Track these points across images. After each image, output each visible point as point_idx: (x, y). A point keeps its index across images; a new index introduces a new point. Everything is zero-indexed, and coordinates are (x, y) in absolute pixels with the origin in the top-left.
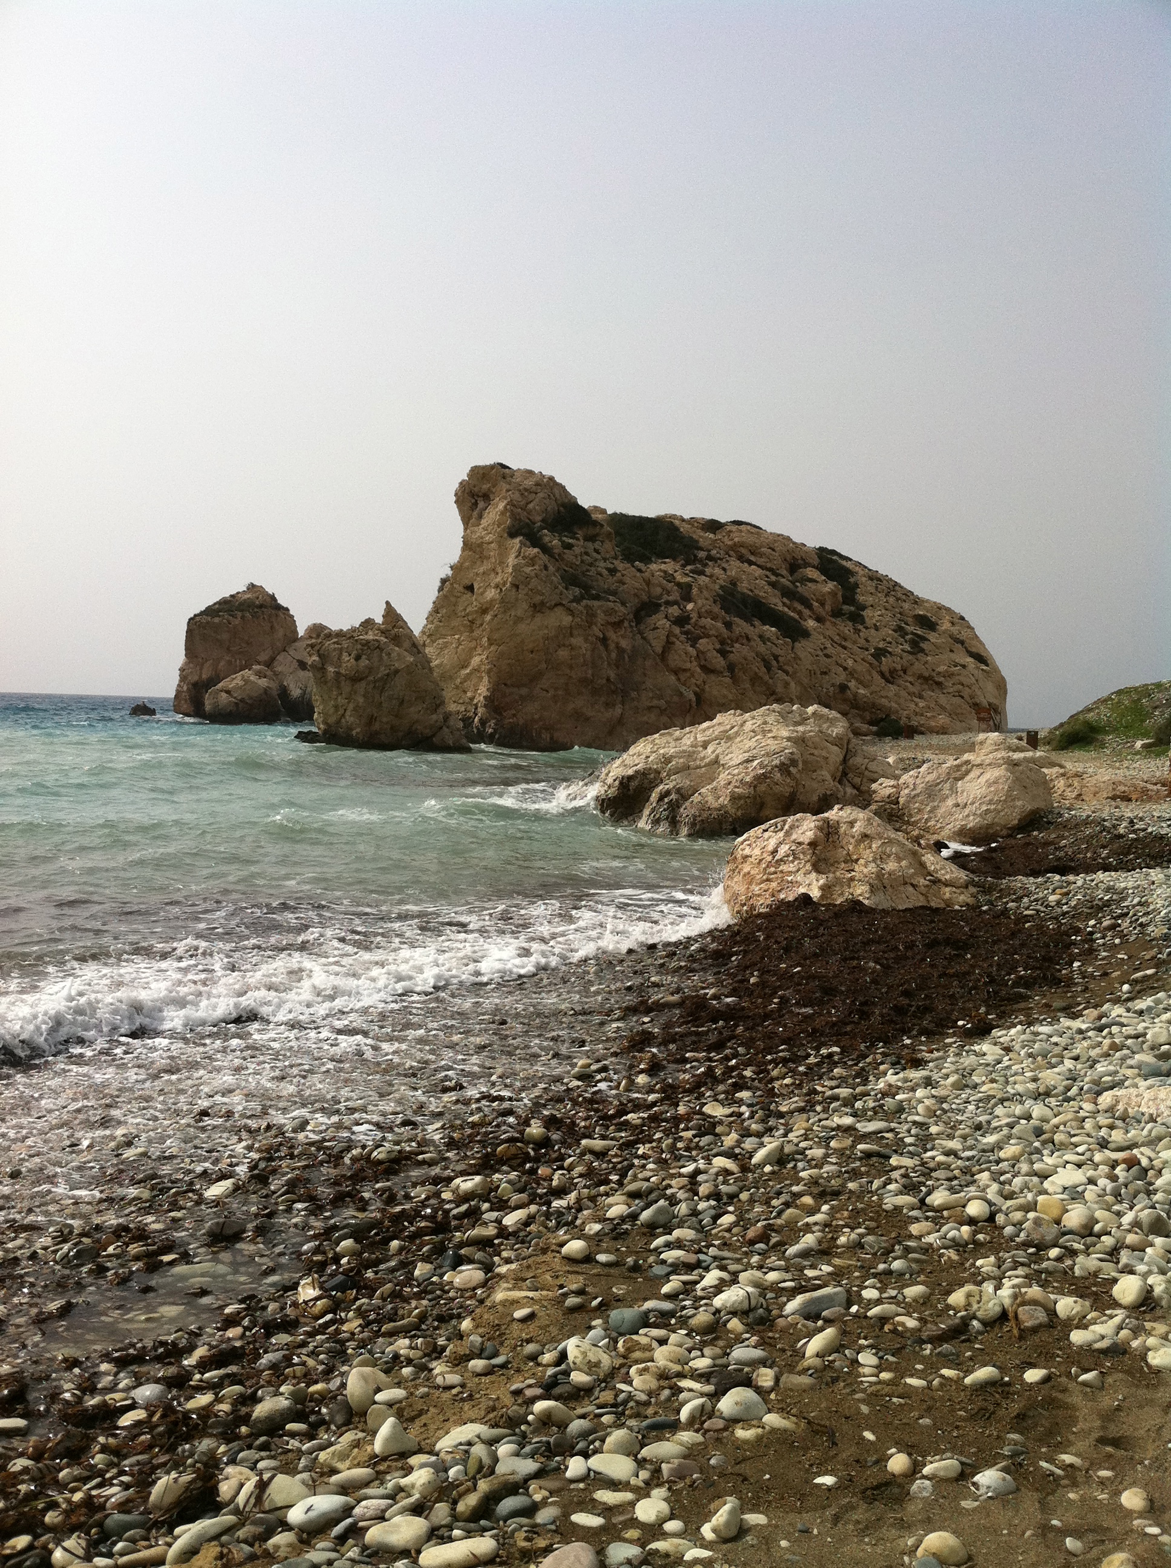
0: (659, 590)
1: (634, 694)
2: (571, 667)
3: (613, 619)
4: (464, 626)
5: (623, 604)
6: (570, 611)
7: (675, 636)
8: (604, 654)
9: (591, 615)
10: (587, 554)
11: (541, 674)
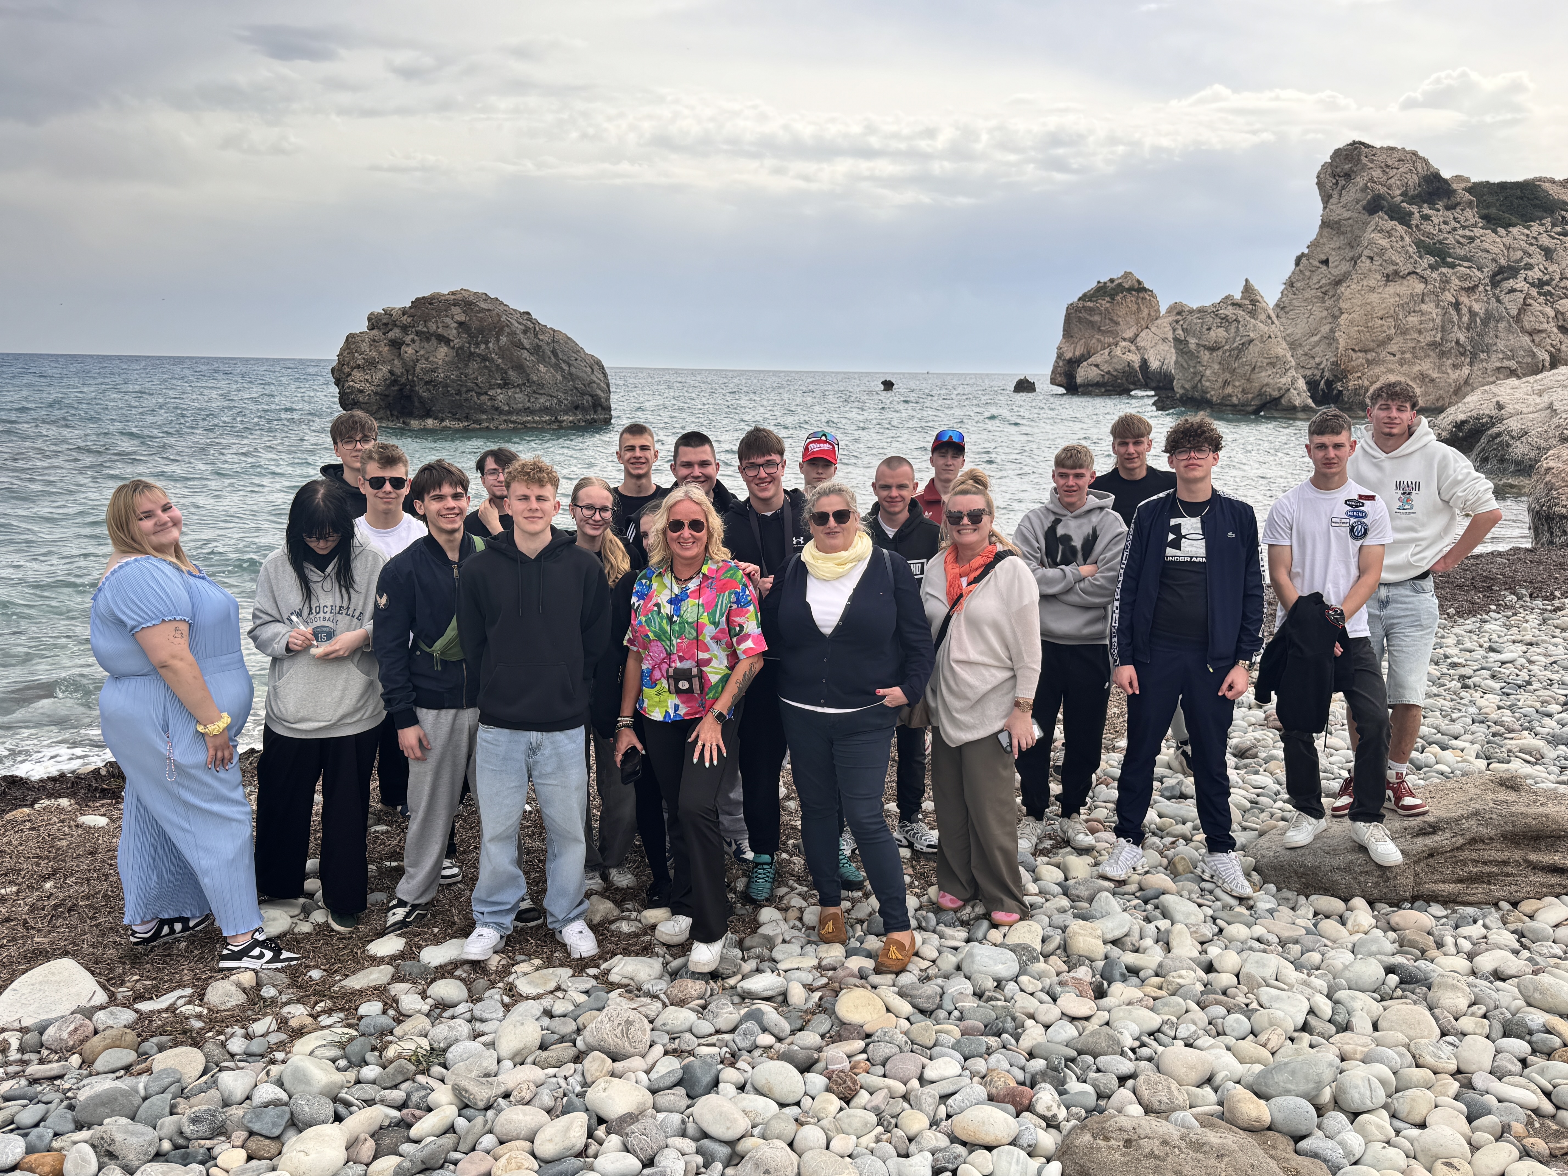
0: (1519, 254)
1: (1483, 356)
2: (1420, 332)
3: (1467, 284)
4: (1317, 297)
5: (1480, 269)
6: (1424, 280)
7: (1533, 298)
8: (1455, 318)
9: (1445, 282)
10: (1445, 223)
11: (1390, 339)
